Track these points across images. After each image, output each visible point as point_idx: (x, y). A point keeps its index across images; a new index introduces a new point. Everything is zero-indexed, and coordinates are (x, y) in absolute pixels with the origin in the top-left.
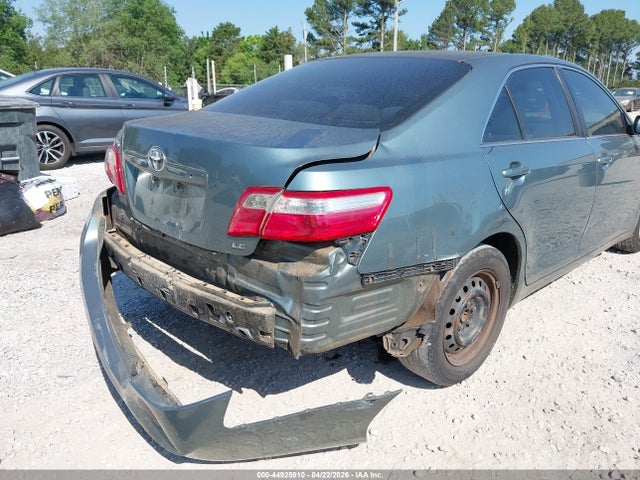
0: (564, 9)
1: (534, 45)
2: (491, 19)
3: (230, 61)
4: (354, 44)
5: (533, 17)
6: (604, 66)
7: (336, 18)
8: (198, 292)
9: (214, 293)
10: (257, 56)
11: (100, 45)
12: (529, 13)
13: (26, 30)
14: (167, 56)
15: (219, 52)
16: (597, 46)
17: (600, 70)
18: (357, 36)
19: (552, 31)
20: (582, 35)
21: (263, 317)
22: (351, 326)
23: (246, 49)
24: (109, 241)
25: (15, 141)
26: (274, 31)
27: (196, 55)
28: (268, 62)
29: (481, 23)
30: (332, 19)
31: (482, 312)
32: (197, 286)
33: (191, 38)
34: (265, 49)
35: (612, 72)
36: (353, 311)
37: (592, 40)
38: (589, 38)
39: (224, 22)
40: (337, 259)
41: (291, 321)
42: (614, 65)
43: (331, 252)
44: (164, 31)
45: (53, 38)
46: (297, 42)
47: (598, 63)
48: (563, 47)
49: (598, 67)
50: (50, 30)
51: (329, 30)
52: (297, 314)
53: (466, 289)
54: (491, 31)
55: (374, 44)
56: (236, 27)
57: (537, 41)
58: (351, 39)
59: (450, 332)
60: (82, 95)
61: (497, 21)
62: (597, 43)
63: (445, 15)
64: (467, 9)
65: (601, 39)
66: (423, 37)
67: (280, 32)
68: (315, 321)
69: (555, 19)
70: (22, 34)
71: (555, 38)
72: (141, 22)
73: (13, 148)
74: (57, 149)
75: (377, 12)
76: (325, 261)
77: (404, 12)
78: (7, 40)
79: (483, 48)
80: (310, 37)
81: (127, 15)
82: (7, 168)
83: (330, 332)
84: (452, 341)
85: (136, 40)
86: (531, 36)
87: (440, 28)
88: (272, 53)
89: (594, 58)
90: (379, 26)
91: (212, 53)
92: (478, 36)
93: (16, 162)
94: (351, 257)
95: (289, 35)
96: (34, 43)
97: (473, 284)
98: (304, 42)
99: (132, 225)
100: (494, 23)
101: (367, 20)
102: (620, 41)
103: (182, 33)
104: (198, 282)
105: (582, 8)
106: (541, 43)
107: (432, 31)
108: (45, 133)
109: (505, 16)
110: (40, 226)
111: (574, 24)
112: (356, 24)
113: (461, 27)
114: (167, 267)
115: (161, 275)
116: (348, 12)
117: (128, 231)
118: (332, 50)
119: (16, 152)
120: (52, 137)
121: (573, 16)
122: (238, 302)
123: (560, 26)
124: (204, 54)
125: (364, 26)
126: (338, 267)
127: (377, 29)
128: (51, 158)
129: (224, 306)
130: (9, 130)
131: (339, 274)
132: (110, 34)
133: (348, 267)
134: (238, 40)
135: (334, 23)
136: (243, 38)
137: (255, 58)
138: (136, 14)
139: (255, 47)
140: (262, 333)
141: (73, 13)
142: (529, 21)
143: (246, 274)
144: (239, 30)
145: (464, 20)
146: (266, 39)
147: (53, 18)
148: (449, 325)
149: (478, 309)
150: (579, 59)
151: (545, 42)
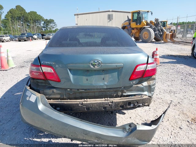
0: (20, 10)
1: (13, 21)
6: (35, 27)
12: (9, 11)
19: (17, 17)
20: (27, 18)
35: (38, 29)
37: (30, 20)
38: (29, 19)
42: (38, 27)
48: (22, 21)
49: (34, 27)
57: (14, 19)
62: (32, 20)
69: (18, 13)
71: (19, 18)
86: (11, 18)
89: (32, 25)
102: (38, 20)
105: (25, 10)
106: (15, 20)
109: (0, 11)
111: (24, 15)
121: (23, 12)
123: (19, 15)
142: (9, 13)
150: (28, 25)
151: (16, 20)
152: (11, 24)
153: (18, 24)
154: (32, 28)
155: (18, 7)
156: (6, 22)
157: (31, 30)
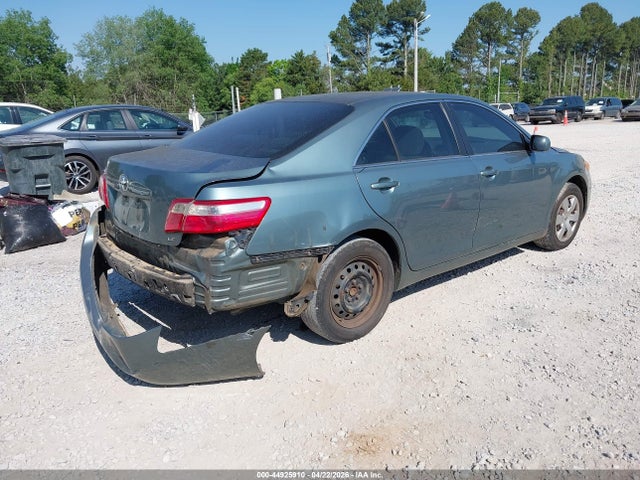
0: (591, 18)
1: (561, 56)
2: (516, 33)
3: (258, 85)
4: (379, 63)
5: (559, 29)
7: (360, 40)
8: (148, 272)
9: (157, 271)
10: (284, 80)
11: (135, 76)
12: (555, 25)
13: (66, 65)
14: (197, 84)
15: (248, 77)
16: (627, 55)
17: (632, 78)
18: (381, 56)
19: (579, 42)
20: (610, 44)
21: (184, 285)
22: (249, 293)
23: (273, 73)
24: (100, 243)
25: (47, 171)
26: (300, 55)
27: (225, 81)
28: (294, 84)
29: (506, 38)
30: (356, 41)
31: (368, 289)
32: (148, 268)
33: (221, 64)
34: (291, 72)
36: (249, 283)
37: (623, 49)
38: (618, 47)
39: (252, 48)
40: (231, 245)
41: (204, 288)
43: (227, 241)
44: (194, 60)
45: (92, 71)
46: (322, 65)
47: (629, 71)
48: (591, 56)
49: (630, 75)
50: (89, 64)
51: (354, 51)
52: (207, 283)
53: (349, 271)
54: (516, 44)
55: (398, 63)
56: (264, 52)
57: (564, 52)
58: (375, 59)
59: (338, 301)
60: (106, 129)
61: (522, 35)
62: (627, 51)
63: (468, 31)
64: (492, 24)
65: (631, 47)
66: (447, 54)
67: (305, 55)
68: (220, 287)
69: (582, 30)
70: (63, 68)
71: (583, 48)
72: (173, 52)
73: (45, 176)
74: (86, 176)
75: (400, 32)
76: (223, 247)
77: (427, 30)
78: (50, 75)
79: (509, 62)
80: (335, 59)
81: (161, 47)
82: (40, 193)
83: (232, 295)
84: (341, 308)
85: (168, 70)
86: (557, 47)
87: (463, 44)
88: (298, 76)
89: (625, 66)
90: (403, 45)
91: (241, 78)
92: (503, 50)
93: (48, 188)
94: (242, 244)
95: (313, 58)
96: (74, 77)
97: (356, 267)
98: (329, 64)
99: (115, 230)
100: (519, 36)
101: (390, 39)
103: (211, 61)
104: (150, 265)
105: (610, 17)
106: (569, 54)
107: (456, 47)
108: (75, 163)
109: (530, 29)
110: (65, 240)
111: (602, 34)
112: (379, 45)
113: (485, 42)
114: (133, 257)
115: (128, 262)
116: (371, 33)
117: (114, 235)
118: (356, 71)
119: (48, 180)
120: (80, 165)
121: (601, 25)
122: (170, 277)
123: (588, 36)
124: (233, 79)
125: (387, 46)
126: (232, 251)
127: (400, 48)
128: (80, 184)
129: (162, 280)
130: (42, 161)
131: (233, 256)
132: (145, 66)
133: (239, 251)
134: (265, 66)
135: (358, 45)
136: (270, 63)
137: (283, 82)
138: (169, 46)
139: (282, 71)
140: (186, 297)
141: (109, 48)
142: (555, 32)
143: (179, 259)
144: (266, 55)
145: (488, 35)
146: (292, 63)
147: (92, 52)
148: (336, 297)
149: (365, 286)
150: (609, 68)
151: (572, 53)
152: (552, 68)
153: (575, 66)
154: (623, 77)
155: (588, 10)
156: (539, 63)
157: (615, 85)
